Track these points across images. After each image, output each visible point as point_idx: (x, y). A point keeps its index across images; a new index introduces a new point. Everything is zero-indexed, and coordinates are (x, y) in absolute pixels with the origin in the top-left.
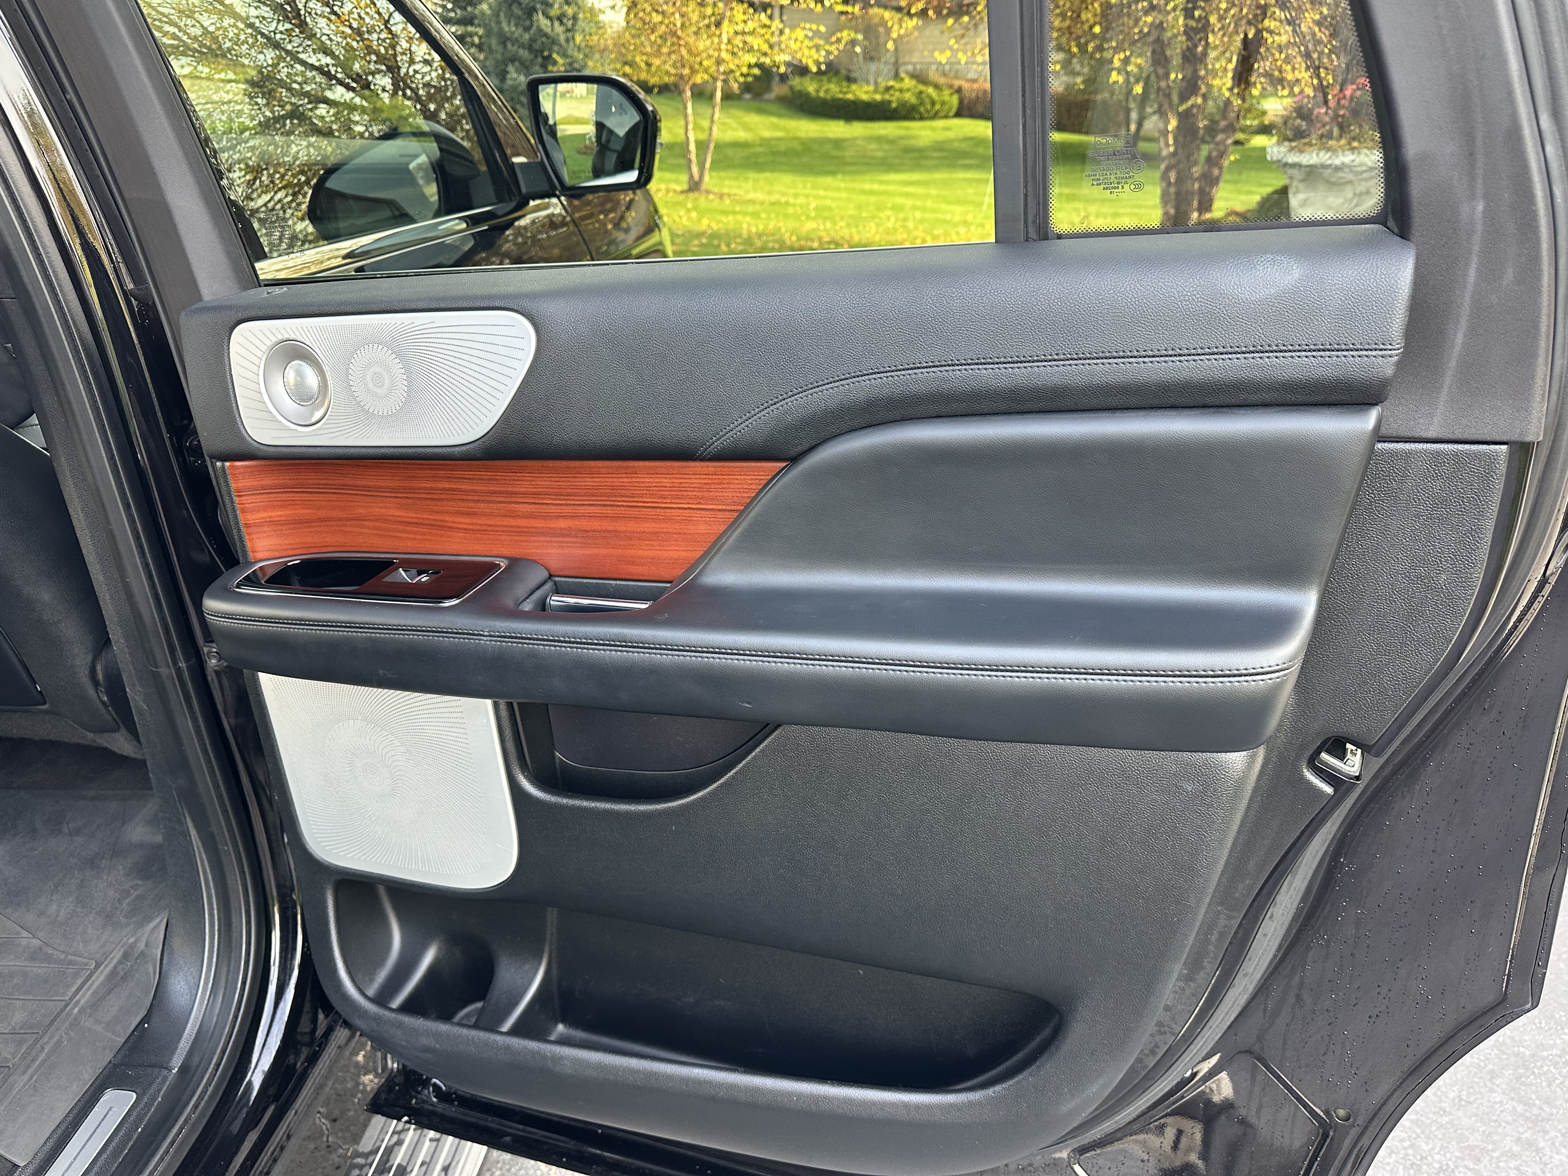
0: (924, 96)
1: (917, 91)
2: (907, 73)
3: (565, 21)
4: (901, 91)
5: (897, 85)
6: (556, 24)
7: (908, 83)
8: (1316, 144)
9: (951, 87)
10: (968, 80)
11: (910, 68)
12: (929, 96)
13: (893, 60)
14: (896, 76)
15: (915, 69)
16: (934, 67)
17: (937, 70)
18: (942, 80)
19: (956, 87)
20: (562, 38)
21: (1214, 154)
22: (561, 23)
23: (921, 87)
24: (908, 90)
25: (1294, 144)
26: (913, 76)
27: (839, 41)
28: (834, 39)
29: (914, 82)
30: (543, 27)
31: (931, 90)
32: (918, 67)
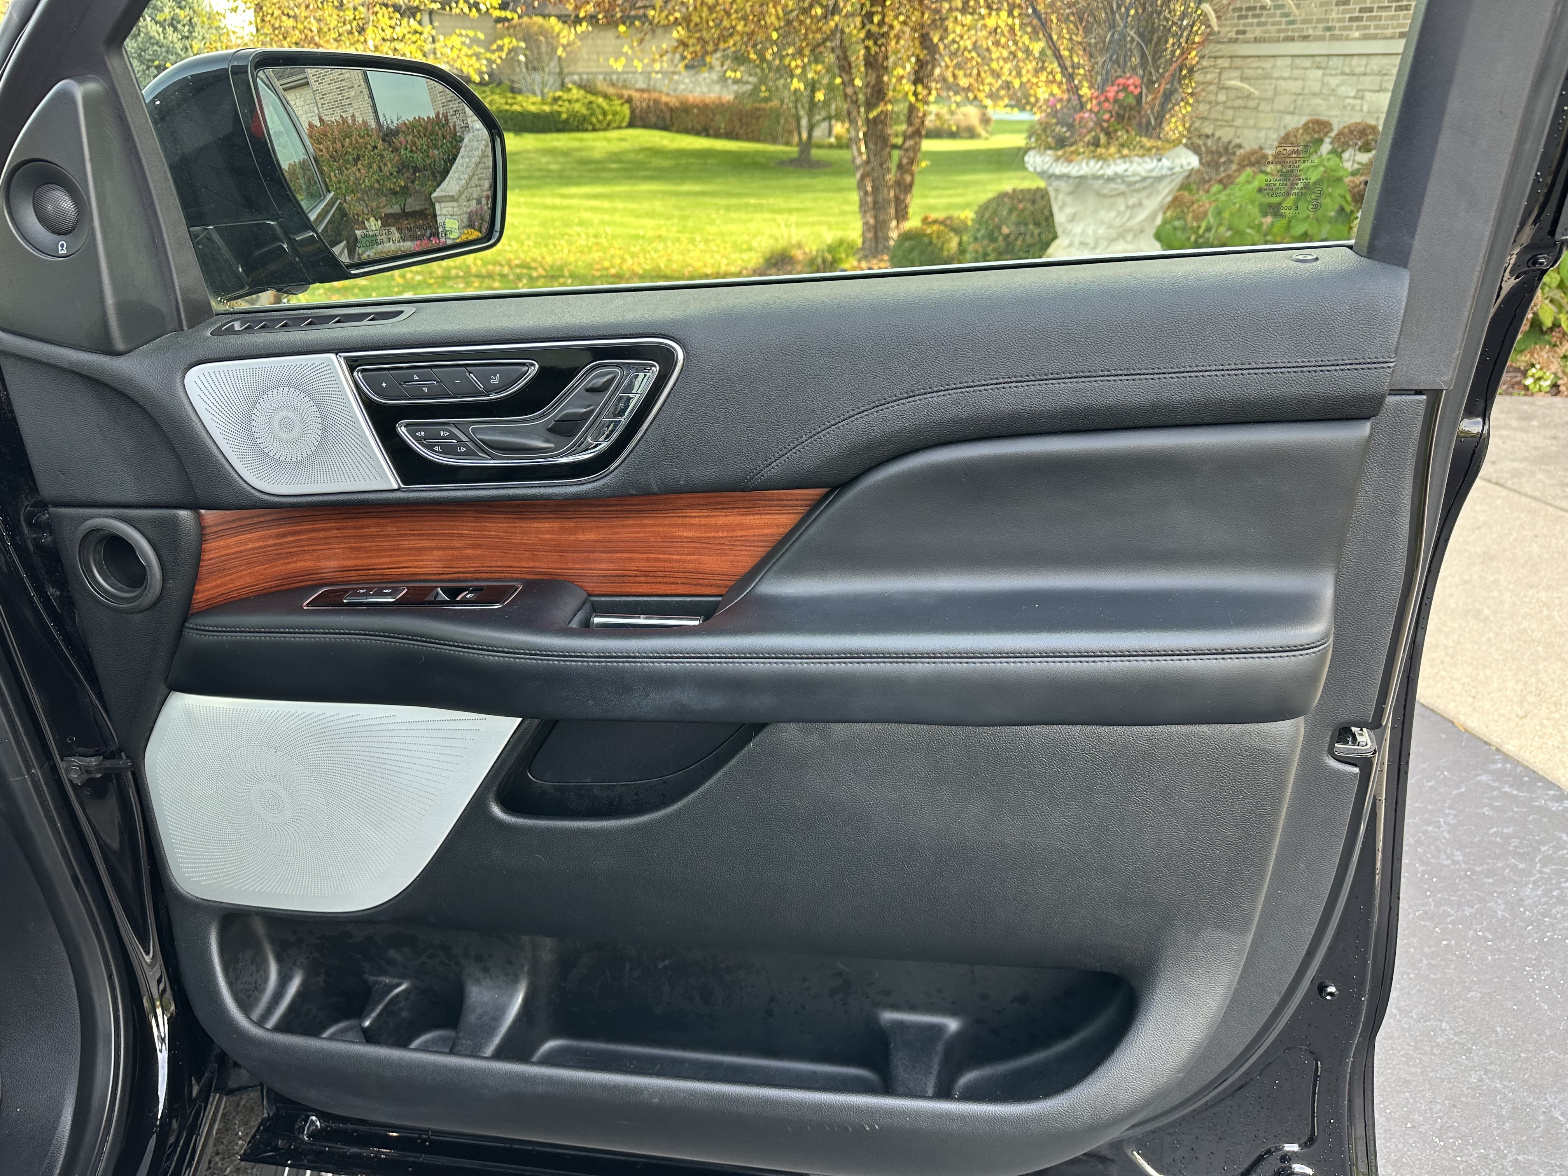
0: (594, 106)
1: (586, 101)
2: (574, 83)
3: (179, 26)
4: (570, 101)
5: (565, 96)
6: (170, 30)
7: (576, 93)
8: (1084, 153)
9: (620, 97)
10: (637, 90)
11: (576, 78)
12: (599, 106)
13: (557, 70)
14: (563, 87)
15: (581, 79)
16: (601, 77)
17: (605, 79)
18: (611, 90)
19: (626, 97)
20: (179, 46)
21: (905, 161)
22: (175, 29)
23: (590, 98)
24: (577, 100)
25: (1060, 153)
26: (580, 86)
27: (500, 48)
28: (494, 47)
29: (582, 92)
30: (153, 34)
31: (600, 100)
32: (585, 77)
